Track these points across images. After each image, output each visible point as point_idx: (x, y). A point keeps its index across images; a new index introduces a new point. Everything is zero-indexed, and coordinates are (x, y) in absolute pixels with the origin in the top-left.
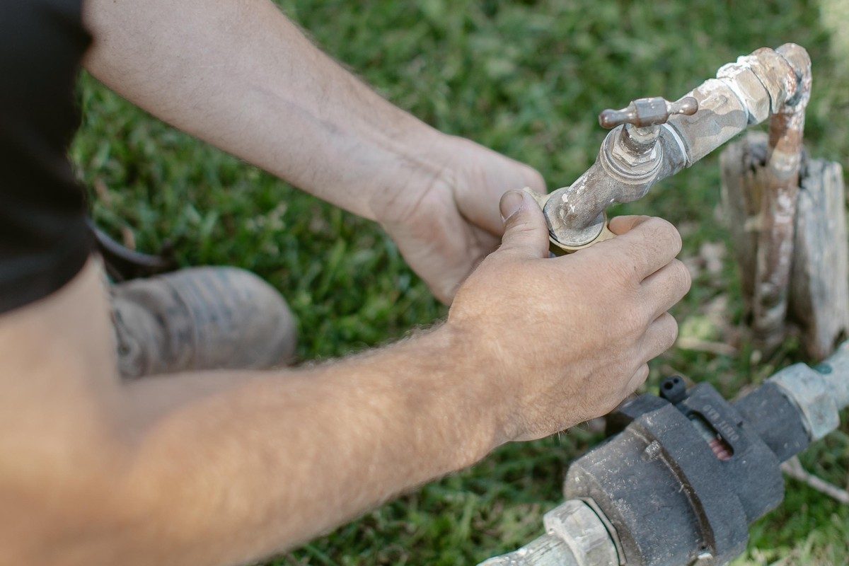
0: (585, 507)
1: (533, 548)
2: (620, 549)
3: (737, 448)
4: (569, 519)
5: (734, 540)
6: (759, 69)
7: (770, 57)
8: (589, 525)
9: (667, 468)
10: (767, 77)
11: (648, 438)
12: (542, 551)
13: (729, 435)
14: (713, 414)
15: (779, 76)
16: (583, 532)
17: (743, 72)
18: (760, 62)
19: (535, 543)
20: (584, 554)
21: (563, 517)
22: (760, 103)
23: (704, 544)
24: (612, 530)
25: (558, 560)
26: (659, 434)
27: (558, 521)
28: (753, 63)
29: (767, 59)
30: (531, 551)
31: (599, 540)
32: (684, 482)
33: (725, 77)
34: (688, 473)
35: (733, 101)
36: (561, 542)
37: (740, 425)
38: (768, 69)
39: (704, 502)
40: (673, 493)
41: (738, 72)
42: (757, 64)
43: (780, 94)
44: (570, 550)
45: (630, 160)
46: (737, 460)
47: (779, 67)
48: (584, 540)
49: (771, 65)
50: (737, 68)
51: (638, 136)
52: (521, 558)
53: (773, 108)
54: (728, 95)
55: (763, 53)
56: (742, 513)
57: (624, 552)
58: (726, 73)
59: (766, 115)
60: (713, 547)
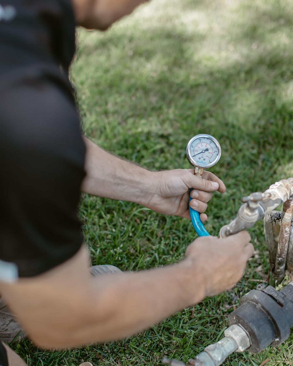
0: (238, 327)
1: (223, 341)
2: (250, 339)
3: (284, 304)
4: (234, 330)
5: (286, 333)
6: (283, 185)
7: (286, 182)
8: (240, 332)
9: (263, 312)
10: (286, 187)
11: (256, 303)
12: (226, 341)
13: (281, 301)
14: (275, 295)
15: (289, 187)
16: (239, 334)
17: (278, 186)
18: (283, 183)
19: (223, 339)
20: (240, 341)
21: (232, 330)
22: (285, 196)
23: (277, 336)
24: (248, 333)
25: (231, 344)
26: (260, 301)
27: (230, 331)
28: (281, 184)
29: (285, 182)
30: (223, 342)
31: (244, 337)
32: (269, 316)
33: (273, 188)
34: (271, 312)
35: (277, 195)
36: (232, 338)
37: (283, 298)
38: (286, 185)
39: (277, 321)
40: (266, 320)
41: (277, 186)
42: (282, 184)
43: (290, 193)
44: (235, 341)
45: (250, 214)
46: (284, 308)
47: (289, 184)
48: (239, 337)
49: (287, 184)
50: (276, 185)
51: (252, 205)
52: (219, 344)
53: (288, 197)
54: (275, 194)
55: (283, 181)
56: (288, 324)
57: (251, 340)
58: (273, 187)
59: (286, 200)
60: (280, 337)
